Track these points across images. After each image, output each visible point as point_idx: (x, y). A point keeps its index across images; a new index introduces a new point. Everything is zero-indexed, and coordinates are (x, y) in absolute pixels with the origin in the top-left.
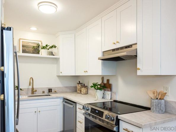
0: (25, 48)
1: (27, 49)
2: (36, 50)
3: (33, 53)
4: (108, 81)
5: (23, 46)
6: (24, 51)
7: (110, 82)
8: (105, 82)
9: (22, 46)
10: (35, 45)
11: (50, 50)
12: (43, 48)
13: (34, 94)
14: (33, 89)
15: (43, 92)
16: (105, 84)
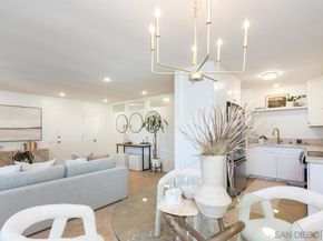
2: (282, 102)
5: (269, 102)
6: (270, 106)
10: (281, 99)
11: (297, 101)
12: (290, 100)
14: (279, 138)
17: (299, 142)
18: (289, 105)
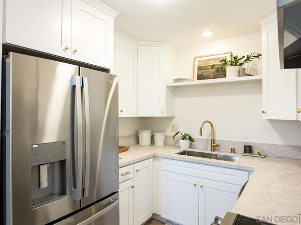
0: (202, 71)
1: (206, 72)
3: (215, 77)
6: (200, 77)
9: (198, 69)
13: (214, 151)
14: (212, 141)
15: (233, 151)
18: (232, 73)
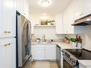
2: (46, 23)
4: (80, 37)
5: (41, 22)
6: (41, 24)
7: (81, 38)
8: (78, 37)
10: (46, 21)
11: (52, 23)
12: (49, 22)
14: (45, 39)
15: (49, 41)
16: (78, 39)
17: (52, 41)
18: (49, 24)
